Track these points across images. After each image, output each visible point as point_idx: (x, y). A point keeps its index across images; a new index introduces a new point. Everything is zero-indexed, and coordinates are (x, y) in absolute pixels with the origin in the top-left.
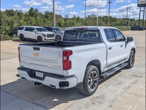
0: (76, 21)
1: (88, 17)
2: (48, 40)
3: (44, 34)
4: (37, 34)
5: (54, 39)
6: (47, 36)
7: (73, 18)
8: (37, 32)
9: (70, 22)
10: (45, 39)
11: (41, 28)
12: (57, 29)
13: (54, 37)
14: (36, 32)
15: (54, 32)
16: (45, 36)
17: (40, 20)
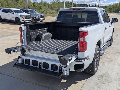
0: (43, 5)
1: (53, 2)
2: (25, 21)
3: (22, 15)
4: (15, 15)
5: (31, 21)
6: (24, 18)
7: (40, 2)
8: (15, 13)
9: (38, 6)
10: (23, 20)
11: (18, 10)
12: (32, 12)
13: (30, 18)
14: (13, 14)
15: (30, 14)
16: (23, 18)
17: (11, 3)
